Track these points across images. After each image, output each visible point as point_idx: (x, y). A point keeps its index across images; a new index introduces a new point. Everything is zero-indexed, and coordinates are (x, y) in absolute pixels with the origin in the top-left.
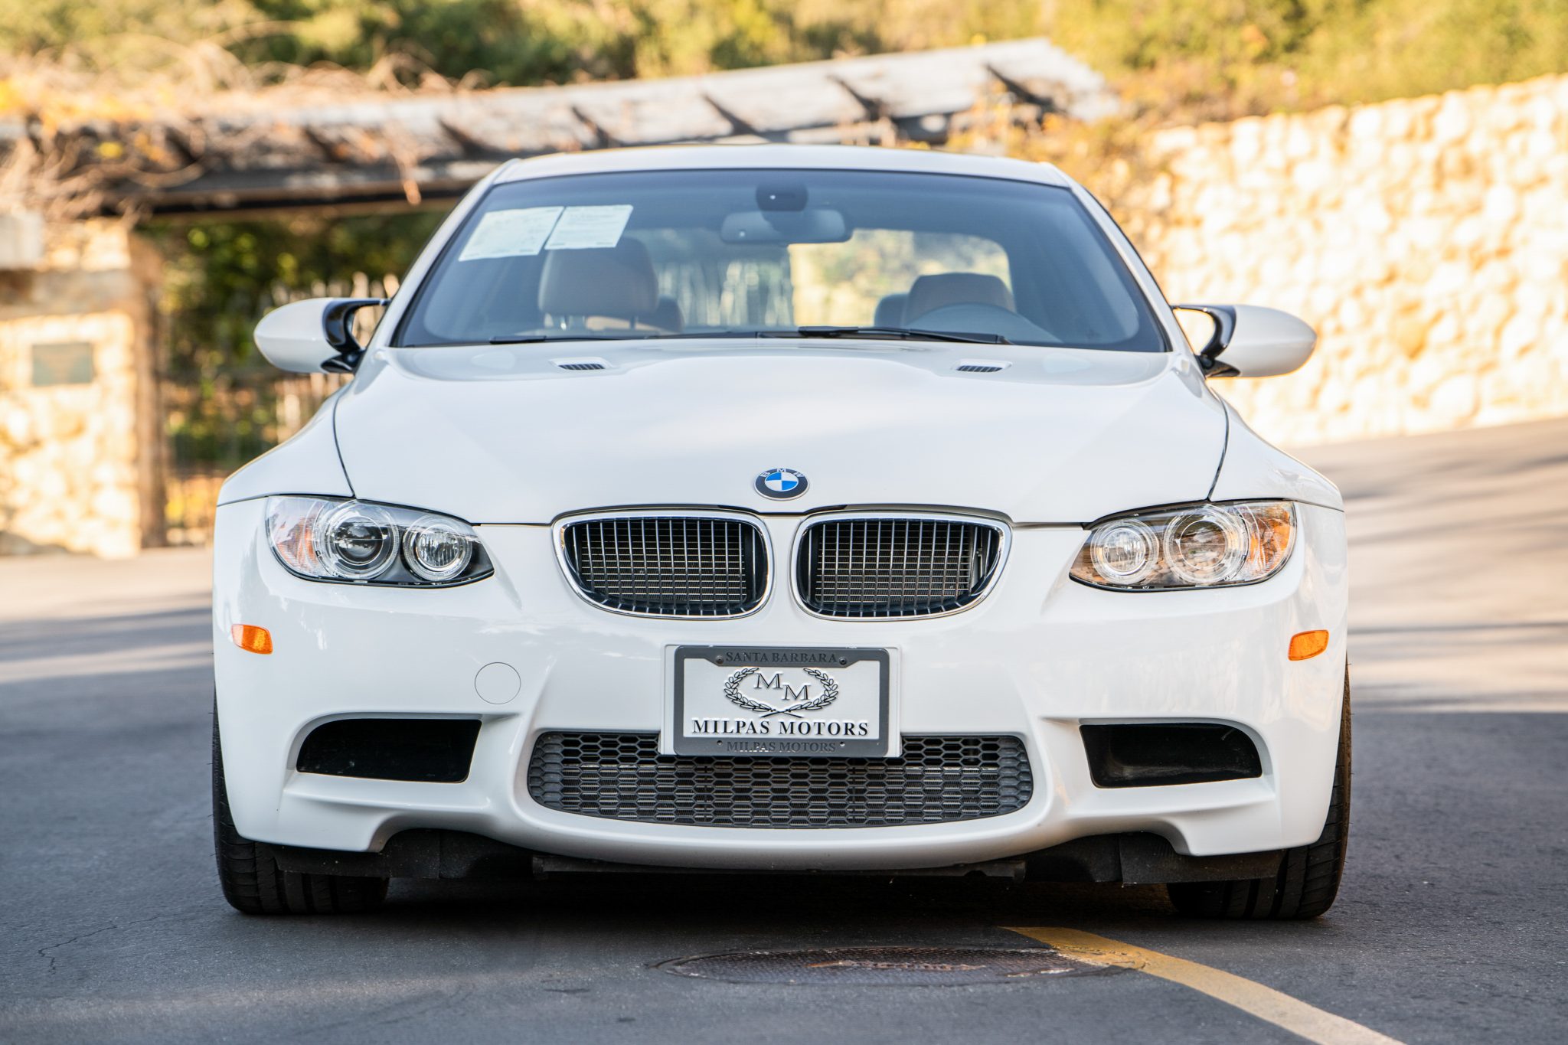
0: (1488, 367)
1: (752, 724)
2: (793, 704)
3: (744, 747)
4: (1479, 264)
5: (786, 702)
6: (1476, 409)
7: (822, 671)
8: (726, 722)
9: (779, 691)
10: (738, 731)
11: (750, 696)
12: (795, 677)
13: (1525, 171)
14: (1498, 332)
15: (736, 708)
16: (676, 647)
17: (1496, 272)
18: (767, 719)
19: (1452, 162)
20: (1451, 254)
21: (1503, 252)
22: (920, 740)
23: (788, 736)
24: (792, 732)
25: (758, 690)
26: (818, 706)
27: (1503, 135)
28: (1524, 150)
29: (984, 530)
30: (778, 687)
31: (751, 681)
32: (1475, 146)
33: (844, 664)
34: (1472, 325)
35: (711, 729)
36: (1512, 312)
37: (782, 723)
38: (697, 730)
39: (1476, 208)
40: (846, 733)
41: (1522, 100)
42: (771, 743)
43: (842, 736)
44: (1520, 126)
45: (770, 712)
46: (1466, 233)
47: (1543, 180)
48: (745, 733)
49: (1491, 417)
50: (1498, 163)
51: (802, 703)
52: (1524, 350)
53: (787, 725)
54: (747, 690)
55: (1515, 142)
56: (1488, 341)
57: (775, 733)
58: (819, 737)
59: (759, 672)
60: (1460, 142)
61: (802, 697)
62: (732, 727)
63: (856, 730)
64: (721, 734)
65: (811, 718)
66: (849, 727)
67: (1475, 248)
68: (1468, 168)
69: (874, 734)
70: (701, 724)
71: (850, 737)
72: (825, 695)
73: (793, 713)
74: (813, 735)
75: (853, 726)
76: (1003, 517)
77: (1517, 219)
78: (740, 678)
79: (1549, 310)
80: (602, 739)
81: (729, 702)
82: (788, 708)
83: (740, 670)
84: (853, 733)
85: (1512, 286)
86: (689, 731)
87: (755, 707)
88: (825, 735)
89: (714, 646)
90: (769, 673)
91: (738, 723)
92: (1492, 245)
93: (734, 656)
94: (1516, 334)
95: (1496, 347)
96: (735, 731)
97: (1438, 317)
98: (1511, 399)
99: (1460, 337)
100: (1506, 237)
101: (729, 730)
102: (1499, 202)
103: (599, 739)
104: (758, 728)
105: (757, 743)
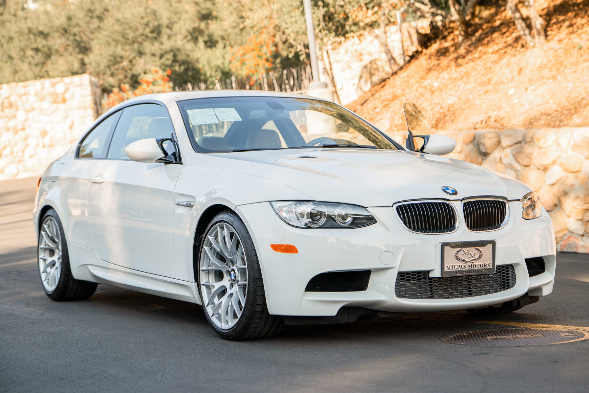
0: (21, 161)
1: (461, 266)
2: (472, 259)
3: (458, 273)
4: (16, 132)
5: (470, 258)
6: (18, 173)
7: (479, 248)
8: (455, 266)
9: (468, 255)
10: (458, 268)
11: (461, 257)
12: (472, 250)
13: (28, 106)
14: (23, 151)
15: (457, 261)
16: (442, 243)
17: (21, 134)
18: (465, 264)
19: (6, 103)
20: (8, 130)
21: (23, 129)
22: (500, 267)
23: (470, 269)
24: (471, 268)
25: (463, 255)
26: (478, 259)
27: (21, 96)
28: (27, 100)
29: (502, 202)
30: (468, 254)
31: (461, 252)
32: (13, 99)
33: (485, 245)
34: (15, 149)
35: (451, 268)
36: (27, 146)
37: (469, 265)
38: (448, 269)
39: (14, 117)
40: (485, 267)
41: (25, 87)
42: (466, 271)
43: (483, 268)
44: (25, 94)
45: (466, 262)
46: (12, 123)
47: (33, 109)
48: (460, 269)
49: (22, 175)
50: (20, 104)
51: (474, 258)
52: (31, 156)
53: (470, 265)
54: (460, 256)
55: (24, 98)
56: (20, 154)
57: (467, 268)
58: (478, 268)
59: (463, 249)
60: (8, 98)
61: (474, 257)
62: (456, 267)
63: (487, 266)
64: (454, 270)
65: (476, 263)
66: (485, 265)
67: (15, 128)
68: (11, 105)
69: (491, 267)
70: (449, 267)
71: (486, 268)
72: (480, 255)
73: (472, 262)
74: (476, 268)
75: (486, 264)
76: (505, 198)
77: (26, 120)
78: (458, 251)
79: (38, 145)
80: (412, 274)
81: (455, 259)
82: (471, 260)
83: (459, 249)
84: (486, 267)
85: (26, 139)
86: (446, 269)
87: (462, 260)
88: (479, 268)
89: (452, 242)
90: (466, 250)
91: (458, 265)
92: (20, 127)
93: (457, 245)
94: (28, 152)
95: (23, 156)
96: (457, 268)
97: (5, 147)
98: (28, 170)
99: (12, 153)
100: (24, 124)
101: (456, 268)
102: (21, 115)
103: (411, 274)
104: (463, 267)
105: (463, 271)
